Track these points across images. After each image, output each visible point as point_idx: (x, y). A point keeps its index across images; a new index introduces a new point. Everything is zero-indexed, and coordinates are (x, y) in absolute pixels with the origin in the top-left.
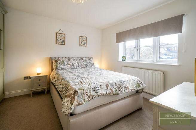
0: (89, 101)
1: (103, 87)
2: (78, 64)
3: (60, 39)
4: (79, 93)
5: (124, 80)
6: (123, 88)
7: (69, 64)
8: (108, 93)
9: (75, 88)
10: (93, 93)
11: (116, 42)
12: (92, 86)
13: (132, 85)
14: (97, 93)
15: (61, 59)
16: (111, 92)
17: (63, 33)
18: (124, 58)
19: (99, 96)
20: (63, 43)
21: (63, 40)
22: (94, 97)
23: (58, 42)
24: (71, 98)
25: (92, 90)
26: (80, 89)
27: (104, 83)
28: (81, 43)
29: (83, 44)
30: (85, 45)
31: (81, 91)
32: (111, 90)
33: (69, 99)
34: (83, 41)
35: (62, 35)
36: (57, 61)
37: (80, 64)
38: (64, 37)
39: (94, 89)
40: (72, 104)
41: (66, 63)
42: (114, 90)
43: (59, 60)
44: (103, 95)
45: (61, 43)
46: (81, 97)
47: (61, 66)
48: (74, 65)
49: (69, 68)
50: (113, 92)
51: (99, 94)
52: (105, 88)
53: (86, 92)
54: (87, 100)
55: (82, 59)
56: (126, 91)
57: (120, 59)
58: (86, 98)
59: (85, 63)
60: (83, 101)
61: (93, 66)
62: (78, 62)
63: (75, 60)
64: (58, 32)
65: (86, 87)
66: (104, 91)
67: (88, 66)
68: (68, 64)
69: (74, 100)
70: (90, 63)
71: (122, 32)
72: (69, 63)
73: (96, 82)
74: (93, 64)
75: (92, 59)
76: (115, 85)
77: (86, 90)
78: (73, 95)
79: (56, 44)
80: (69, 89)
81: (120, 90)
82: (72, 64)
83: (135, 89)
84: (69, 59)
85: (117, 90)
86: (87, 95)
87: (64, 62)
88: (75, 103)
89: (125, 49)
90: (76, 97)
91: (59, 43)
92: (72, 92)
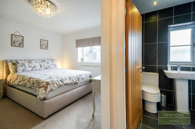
0: (58, 88)
1: (67, 79)
2: (41, 66)
3: (17, 41)
4: (50, 84)
5: (81, 74)
6: (81, 79)
7: (31, 67)
8: (71, 83)
9: (47, 81)
10: (61, 83)
11: (76, 47)
12: (59, 79)
13: (86, 77)
14: (63, 82)
15: (20, 62)
16: (73, 82)
17: (20, 35)
18: (82, 59)
19: (65, 84)
20: (21, 45)
21: (20, 42)
22: (62, 85)
23: (15, 44)
24: (45, 87)
25: (59, 81)
26: (51, 81)
27: (67, 77)
28: (42, 46)
29: (44, 47)
30: (47, 47)
31: (51, 82)
32: (73, 80)
33: (43, 88)
34: (44, 44)
35: (19, 38)
36: (16, 64)
37: (42, 66)
38: (22, 39)
39: (61, 81)
40: (46, 91)
41: (27, 66)
42: (75, 80)
43: (18, 63)
44: (67, 84)
45: (18, 46)
46: (52, 86)
47: (22, 68)
48: (36, 67)
49: (31, 70)
50: (74, 82)
51: (65, 83)
52: (69, 80)
53: (56, 83)
54: (57, 87)
55: (44, 61)
56: (83, 81)
57: (79, 61)
58: (56, 86)
59: (48, 65)
60: (54, 88)
61: (55, 67)
62: (41, 64)
63: (37, 62)
64: (15, 34)
65: (55, 80)
66: (68, 81)
67: (51, 68)
68: (29, 66)
69: (48, 88)
70: (53, 64)
71: (81, 40)
72: (31, 65)
73: (61, 76)
74: (56, 65)
75: (54, 61)
76: (75, 78)
77: (55, 81)
78: (46, 85)
79: (12, 46)
80: (41, 83)
81: (78, 81)
82: (34, 66)
83: (88, 79)
84: (30, 61)
85: (77, 80)
86: (57, 84)
87: (24, 65)
88: (48, 89)
89: (83, 53)
90: (49, 86)
91: (16, 46)
92: (45, 84)
